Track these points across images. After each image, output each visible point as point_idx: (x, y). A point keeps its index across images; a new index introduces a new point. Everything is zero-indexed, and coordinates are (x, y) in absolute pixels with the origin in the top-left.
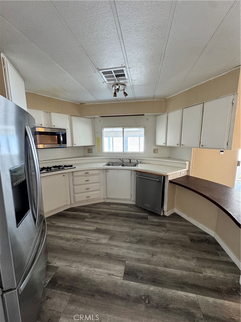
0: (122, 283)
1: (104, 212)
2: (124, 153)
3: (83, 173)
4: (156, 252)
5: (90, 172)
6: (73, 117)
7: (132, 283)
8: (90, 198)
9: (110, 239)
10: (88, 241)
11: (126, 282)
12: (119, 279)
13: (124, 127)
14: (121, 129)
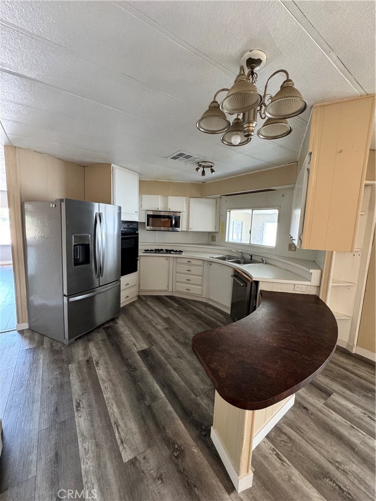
0: (133, 353)
1: (193, 310)
2: (250, 246)
3: (186, 261)
4: (185, 358)
5: (193, 262)
6: (192, 200)
7: (139, 357)
8: (189, 292)
9: (166, 329)
10: (150, 321)
11: (137, 354)
12: (135, 350)
13: (253, 208)
14: (250, 211)
